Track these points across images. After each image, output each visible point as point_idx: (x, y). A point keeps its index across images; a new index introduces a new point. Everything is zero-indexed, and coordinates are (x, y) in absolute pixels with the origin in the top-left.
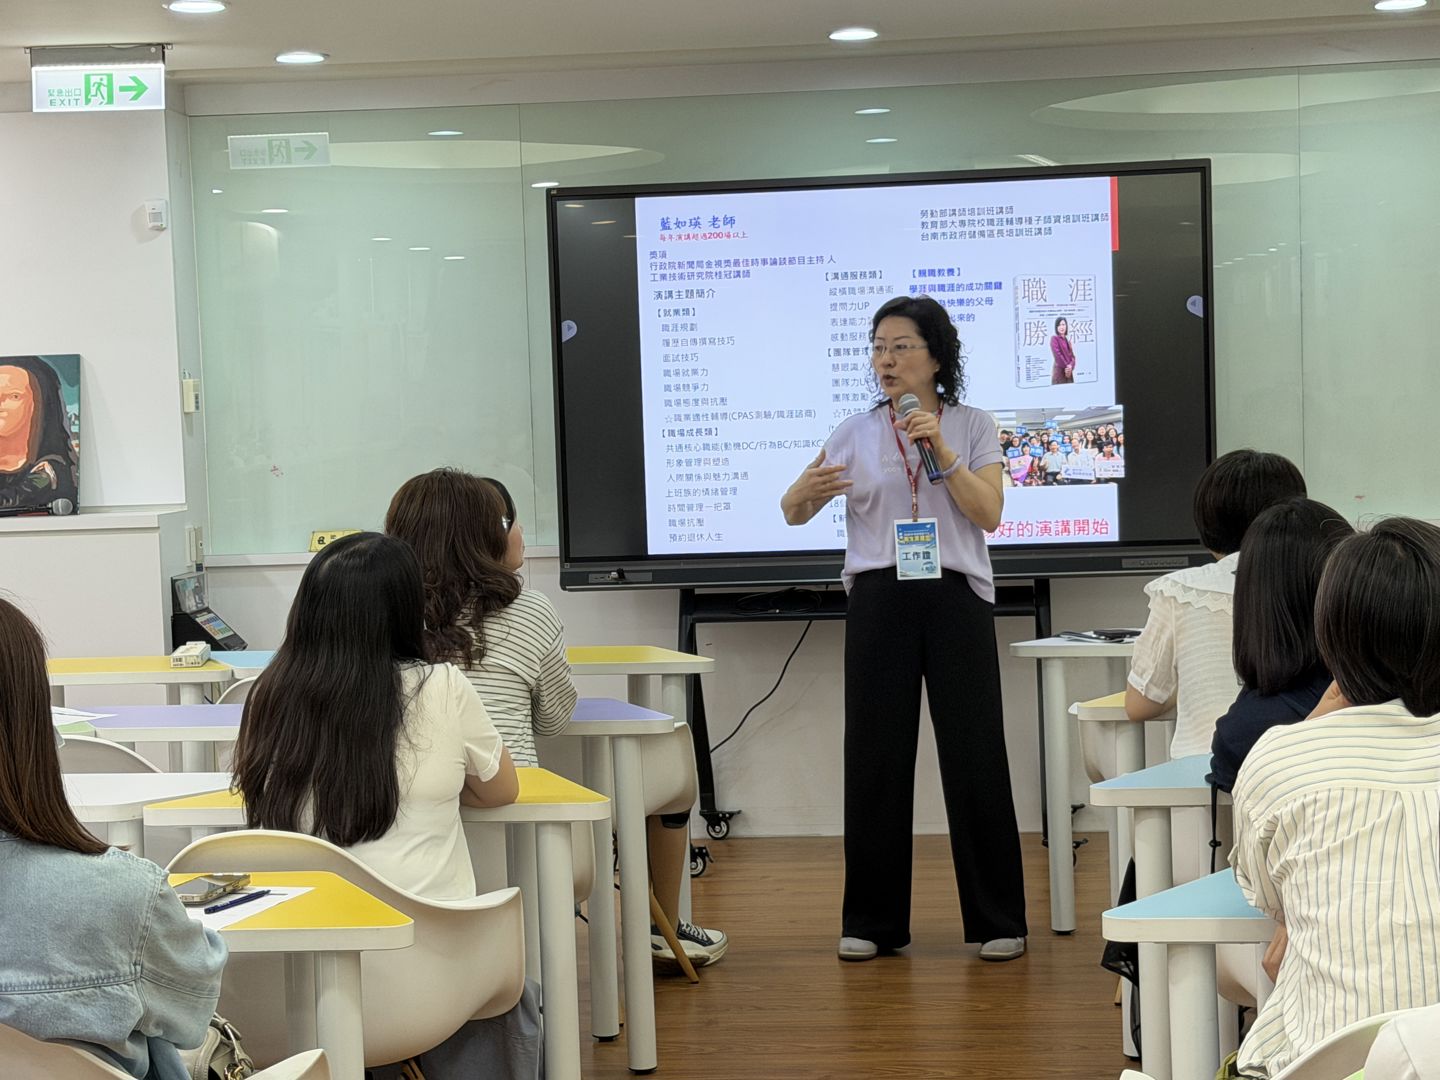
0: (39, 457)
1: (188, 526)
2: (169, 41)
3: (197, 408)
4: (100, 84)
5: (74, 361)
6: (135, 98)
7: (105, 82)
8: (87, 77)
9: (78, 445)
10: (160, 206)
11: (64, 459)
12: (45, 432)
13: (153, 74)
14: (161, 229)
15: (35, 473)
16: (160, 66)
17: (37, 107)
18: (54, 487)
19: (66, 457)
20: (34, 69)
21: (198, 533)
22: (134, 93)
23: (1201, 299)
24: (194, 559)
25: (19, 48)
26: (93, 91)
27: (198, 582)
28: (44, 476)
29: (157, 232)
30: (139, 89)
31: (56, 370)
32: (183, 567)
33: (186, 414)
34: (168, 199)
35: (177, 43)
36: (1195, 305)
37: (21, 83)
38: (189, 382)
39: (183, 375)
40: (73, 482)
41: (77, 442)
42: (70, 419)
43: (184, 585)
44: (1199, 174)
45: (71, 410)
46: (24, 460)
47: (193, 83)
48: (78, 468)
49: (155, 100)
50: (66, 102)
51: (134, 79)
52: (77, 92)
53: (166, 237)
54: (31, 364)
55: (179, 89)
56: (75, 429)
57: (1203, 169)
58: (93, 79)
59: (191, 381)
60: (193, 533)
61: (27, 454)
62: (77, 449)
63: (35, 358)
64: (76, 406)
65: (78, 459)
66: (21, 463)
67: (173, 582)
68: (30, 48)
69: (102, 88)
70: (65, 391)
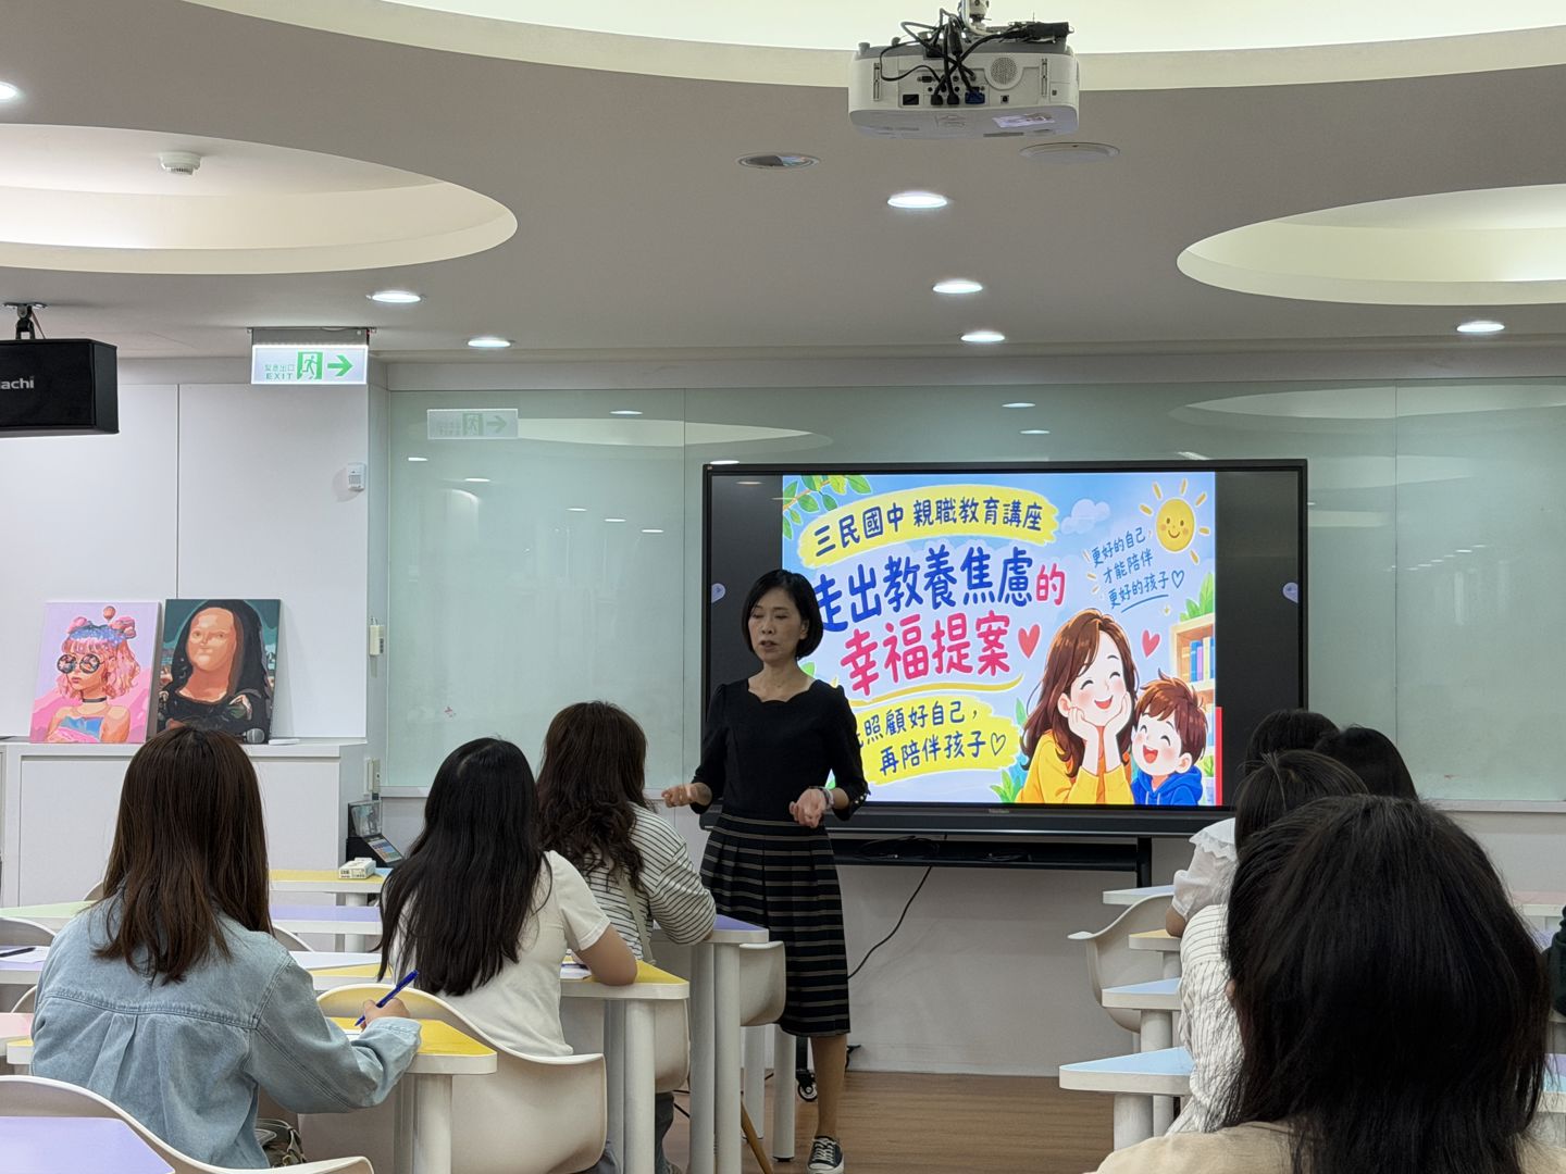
0: (238, 691)
1: (367, 758)
2: (374, 325)
3: (382, 651)
4: (311, 362)
5: (274, 607)
6: (341, 374)
7: (315, 360)
8: (300, 355)
9: (273, 681)
10: (358, 469)
11: (260, 693)
12: (245, 667)
13: (358, 353)
14: (360, 490)
15: (233, 705)
16: (365, 347)
17: (255, 379)
18: (250, 718)
19: (262, 691)
20: (255, 347)
21: (376, 766)
22: (340, 370)
23: (1296, 586)
24: (371, 788)
25: (242, 328)
26: (305, 367)
27: (373, 809)
28: (242, 708)
29: (355, 493)
30: (346, 366)
31: (257, 611)
32: (360, 794)
33: (372, 657)
34: (367, 463)
35: (380, 328)
36: (1291, 592)
37: (242, 357)
38: (376, 628)
39: (370, 621)
40: (266, 715)
41: (272, 678)
42: (268, 657)
43: (360, 812)
44: (1296, 473)
45: (269, 649)
46: (224, 693)
47: (395, 362)
48: (272, 701)
49: (359, 377)
50: (280, 376)
51: (341, 358)
52: (291, 368)
53: (363, 498)
54: (237, 607)
55: (380, 367)
56: (271, 667)
57: (1299, 468)
58: (305, 357)
59: (378, 627)
60: (371, 766)
61: (228, 688)
62: (272, 685)
63: (241, 602)
64: (274, 646)
65: (273, 693)
66: (222, 695)
67: (350, 808)
68: (253, 329)
69: (313, 365)
70: (265, 632)
